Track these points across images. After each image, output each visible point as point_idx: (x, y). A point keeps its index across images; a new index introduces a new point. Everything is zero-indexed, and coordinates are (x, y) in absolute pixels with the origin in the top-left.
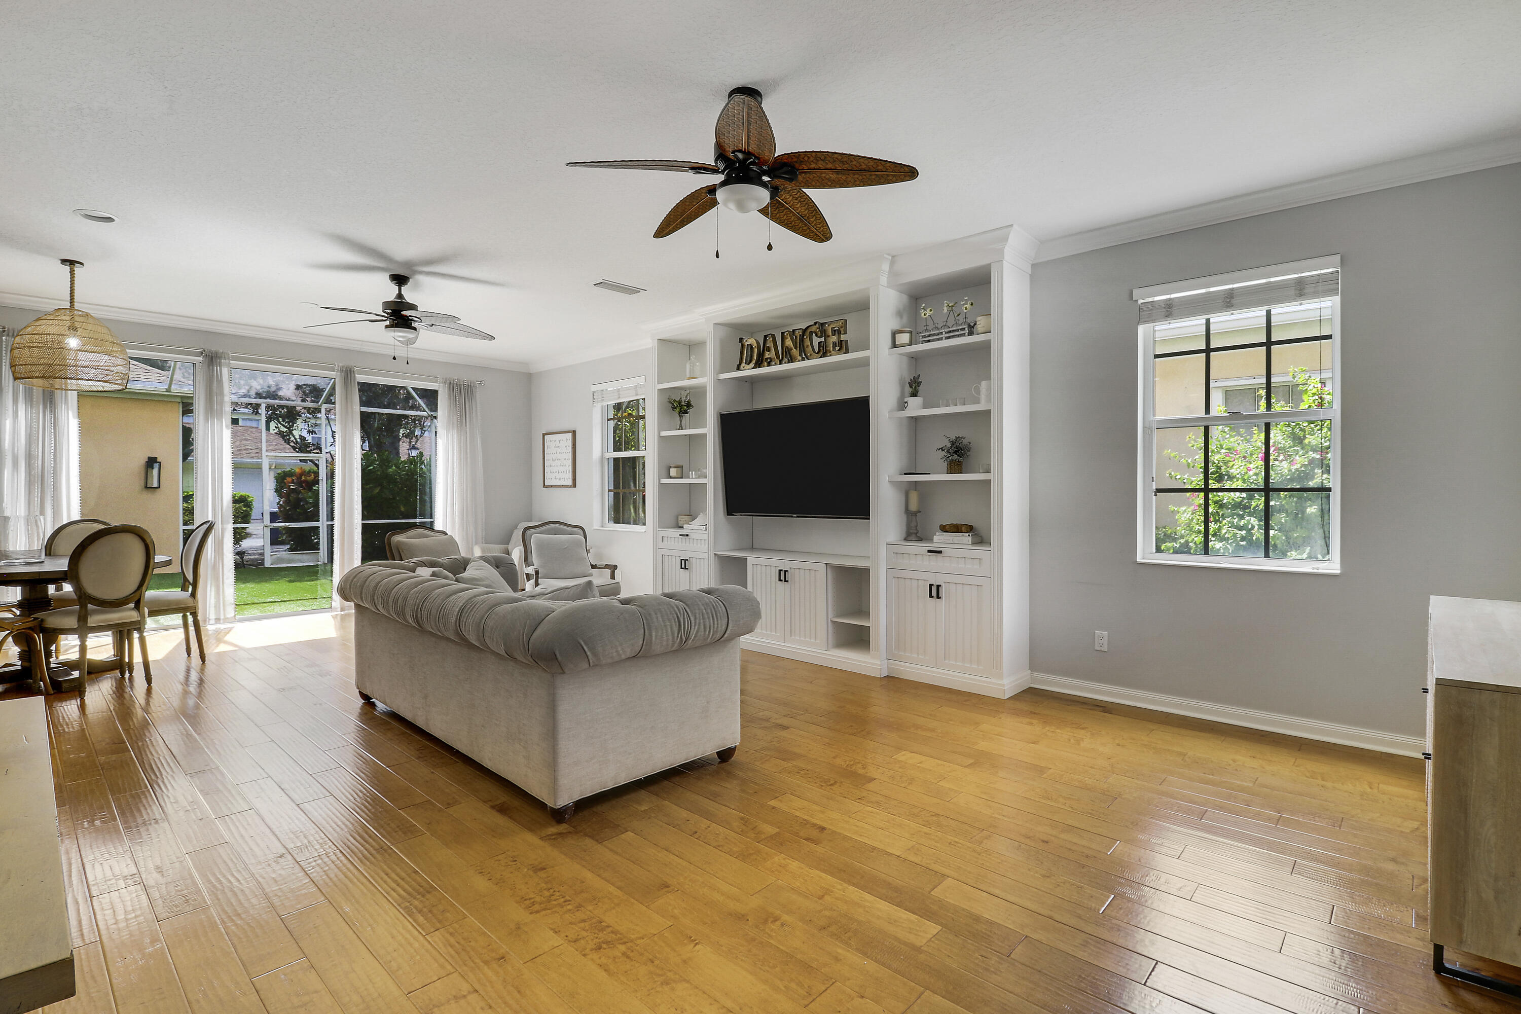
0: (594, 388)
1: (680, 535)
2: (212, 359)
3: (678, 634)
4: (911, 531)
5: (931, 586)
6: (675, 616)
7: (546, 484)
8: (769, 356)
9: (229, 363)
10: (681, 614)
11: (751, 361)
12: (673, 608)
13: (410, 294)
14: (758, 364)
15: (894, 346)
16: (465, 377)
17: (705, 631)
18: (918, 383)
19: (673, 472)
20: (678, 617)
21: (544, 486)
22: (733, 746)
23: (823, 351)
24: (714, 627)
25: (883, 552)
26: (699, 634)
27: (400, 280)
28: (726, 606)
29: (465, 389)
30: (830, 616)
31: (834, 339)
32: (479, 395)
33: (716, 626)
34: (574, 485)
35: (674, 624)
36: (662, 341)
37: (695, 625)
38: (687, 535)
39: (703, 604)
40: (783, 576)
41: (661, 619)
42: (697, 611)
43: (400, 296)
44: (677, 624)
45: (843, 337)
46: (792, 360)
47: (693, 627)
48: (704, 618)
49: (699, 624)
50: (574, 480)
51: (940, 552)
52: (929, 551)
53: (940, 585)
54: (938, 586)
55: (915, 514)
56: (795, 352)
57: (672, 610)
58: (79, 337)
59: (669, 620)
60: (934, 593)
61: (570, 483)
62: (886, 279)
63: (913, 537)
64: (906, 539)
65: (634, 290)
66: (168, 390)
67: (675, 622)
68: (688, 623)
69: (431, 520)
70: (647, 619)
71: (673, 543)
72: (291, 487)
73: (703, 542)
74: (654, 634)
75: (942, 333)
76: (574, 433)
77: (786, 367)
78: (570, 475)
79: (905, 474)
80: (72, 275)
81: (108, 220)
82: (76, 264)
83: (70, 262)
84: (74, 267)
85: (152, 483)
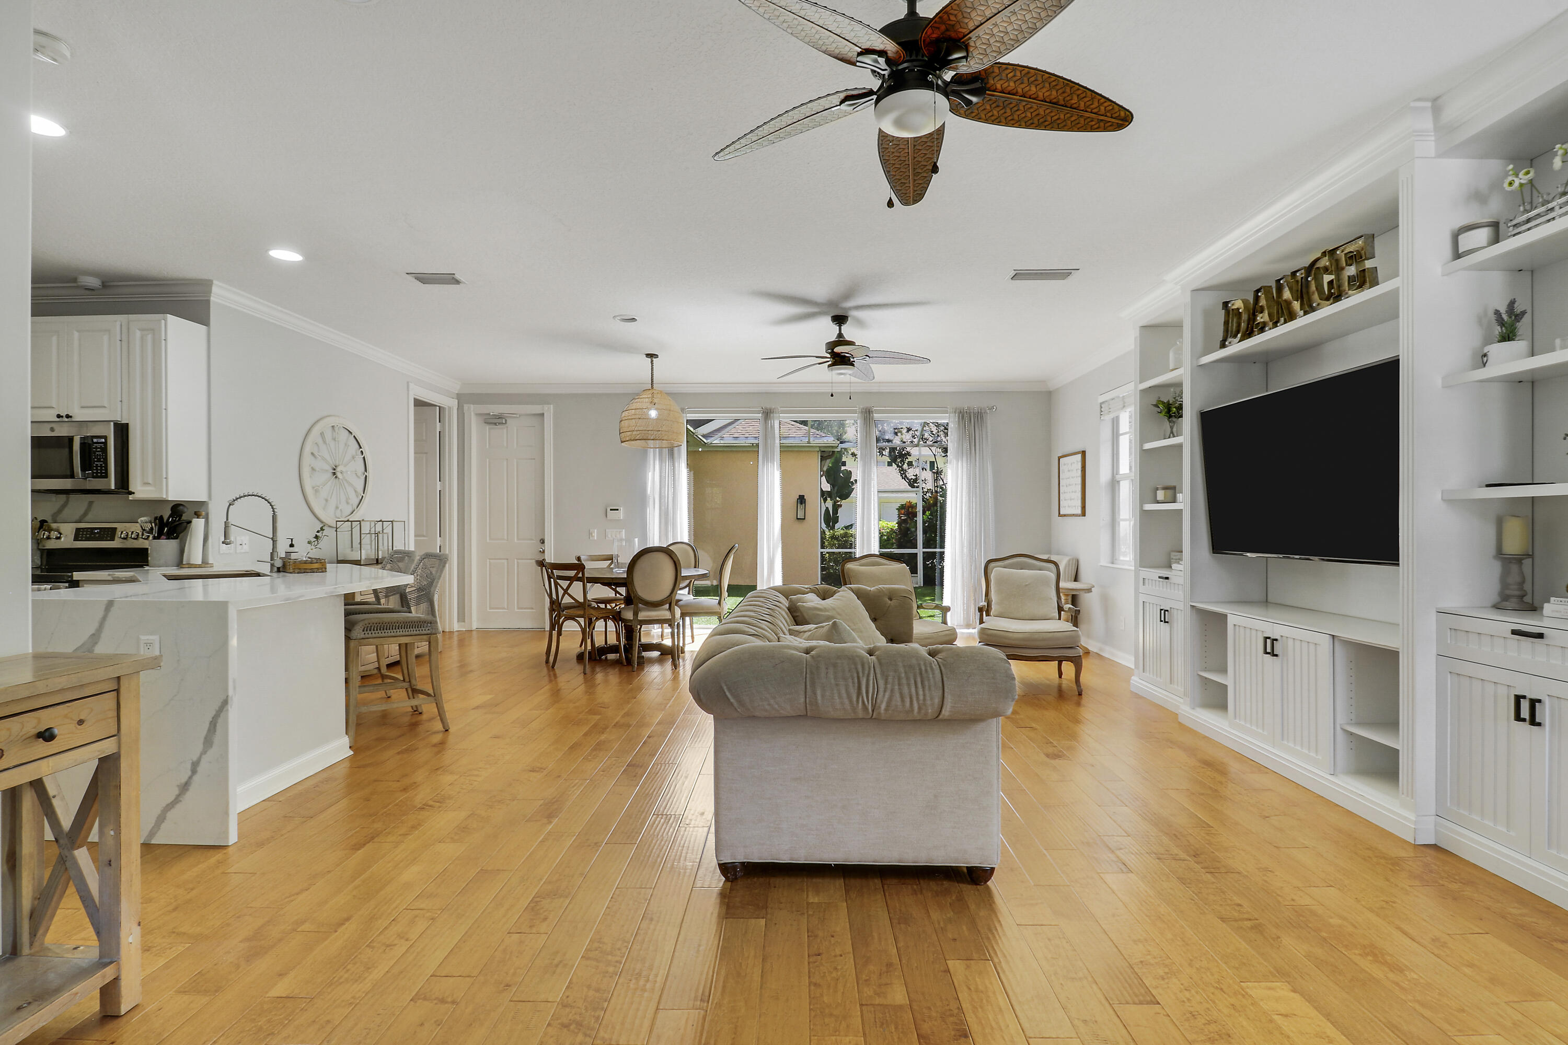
0: (1101, 399)
1: (1160, 577)
2: (767, 414)
3: (858, 698)
4: (1508, 592)
5: (1518, 699)
6: (855, 675)
7: (1061, 513)
8: (1262, 320)
9: (779, 416)
10: (863, 673)
11: (1238, 332)
12: (855, 664)
13: (849, 331)
14: (1249, 334)
15: (1457, 255)
16: (975, 404)
17: (903, 701)
18: (1516, 316)
19: (1161, 495)
20: (858, 678)
21: (1060, 515)
22: (987, 865)
23: (1335, 295)
24: (918, 699)
25: (1428, 625)
26: (893, 703)
27: (840, 320)
28: (943, 673)
29: (975, 416)
30: (1341, 720)
31: (1352, 270)
32: (990, 421)
33: (921, 697)
34: (1084, 514)
35: (851, 684)
36: (1144, 327)
37: (885, 691)
38: (1167, 578)
39: (904, 666)
40: (1271, 647)
41: (832, 677)
42: (891, 673)
43: (840, 335)
44: (856, 685)
45: (1368, 264)
46: (1292, 316)
47: (881, 693)
48: (899, 684)
49: (892, 691)
50: (1084, 507)
51: (1540, 636)
52: (1514, 632)
53: (1539, 701)
54: (1534, 703)
55: (1518, 560)
56: (1296, 305)
57: (853, 666)
58: (656, 409)
59: (845, 679)
60: (1525, 713)
61: (1079, 511)
62: (1433, 143)
63: (1513, 603)
64: (1496, 607)
65: (1063, 273)
66: (809, 442)
67: (853, 683)
68: (874, 686)
69: (942, 550)
70: (812, 673)
71: (1150, 586)
72: (902, 518)
73: (1180, 587)
74: (819, 692)
75: (1552, 209)
76: (1084, 453)
77: (1284, 329)
78: (1079, 503)
79: (1488, 486)
80: (652, 366)
81: (633, 320)
82: (656, 356)
83: (651, 356)
84: (654, 359)
85: (800, 515)
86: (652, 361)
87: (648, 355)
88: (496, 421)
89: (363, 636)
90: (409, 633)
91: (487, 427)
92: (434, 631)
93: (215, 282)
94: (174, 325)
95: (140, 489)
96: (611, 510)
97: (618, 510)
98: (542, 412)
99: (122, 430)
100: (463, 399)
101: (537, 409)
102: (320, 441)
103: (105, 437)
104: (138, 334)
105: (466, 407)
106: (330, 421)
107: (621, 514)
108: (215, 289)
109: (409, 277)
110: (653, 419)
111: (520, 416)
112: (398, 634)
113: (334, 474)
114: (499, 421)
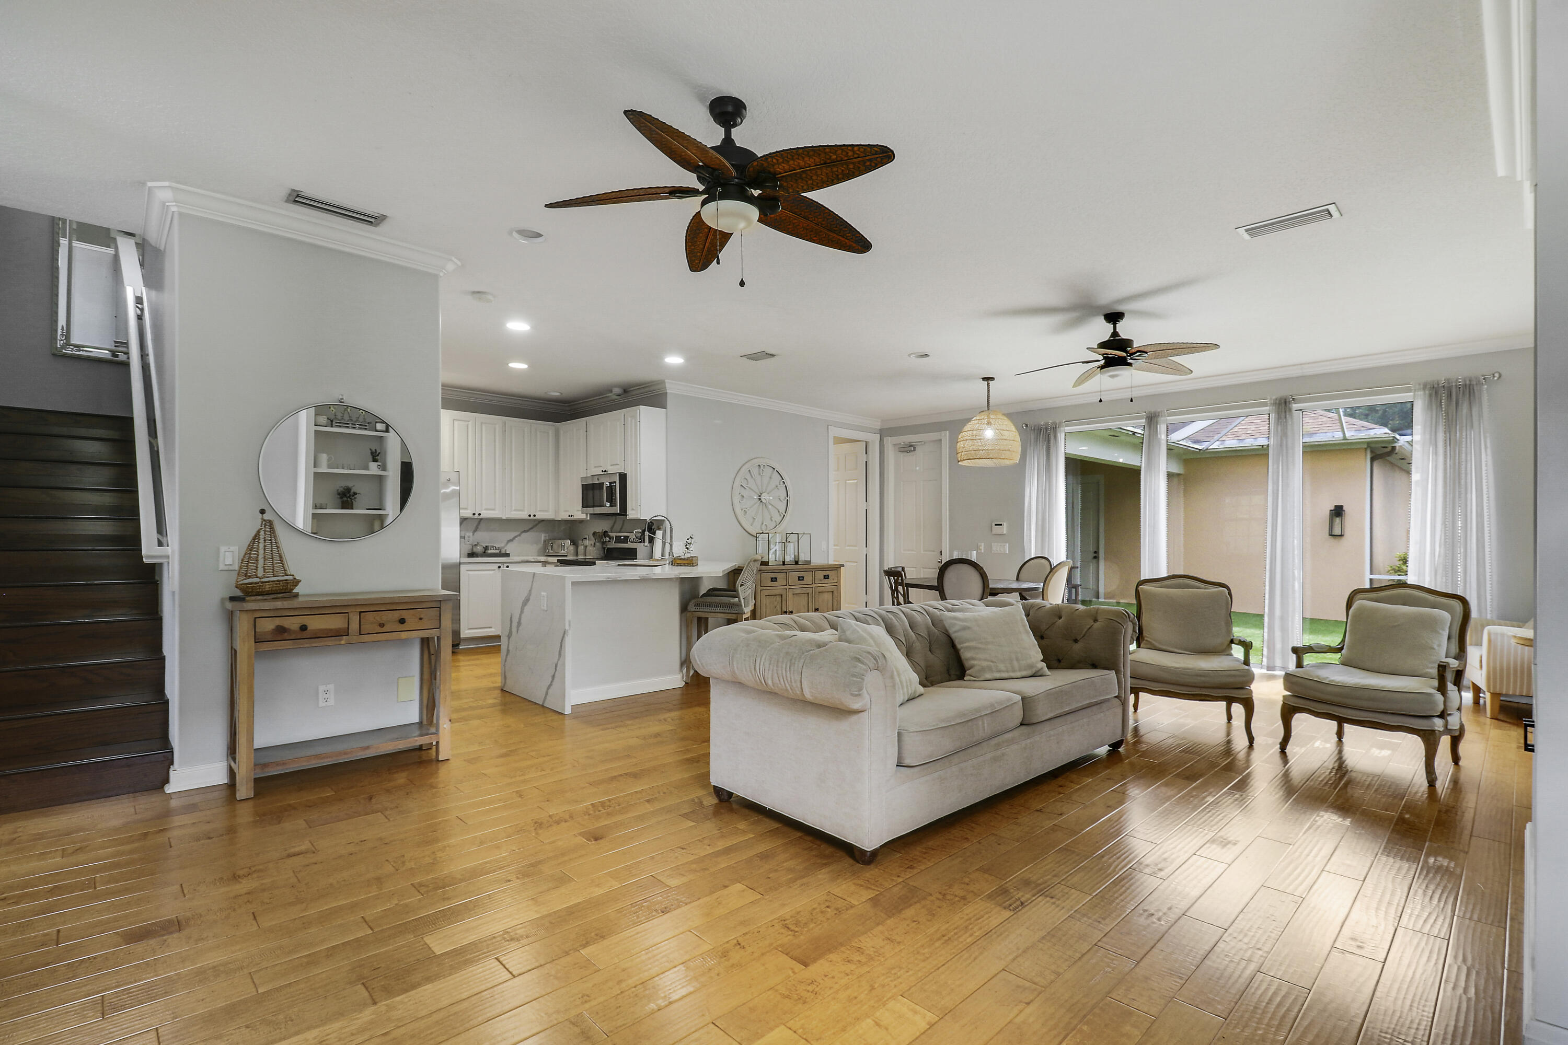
9: (1167, 420)
13: (1125, 329)
27: (1114, 317)
29: (1459, 391)
32: (1486, 395)
43: (1115, 334)
58: (992, 429)
66: (1344, 439)
80: (988, 388)
81: (926, 355)
82: (992, 379)
83: (987, 379)
84: (990, 382)
85: (1337, 531)
86: (988, 384)
87: (984, 379)
88: (909, 448)
89: (694, 610)
90: (724, 611)
91: (902, 455)
92: (740, 612)
93: (666, 381)
94: (645, 412)
95: (631, 514)
96: (996, 525)
97: (1001, 525)
98: (939, 438)
99: (623, 477)
100: (883, 433)
101: (934, 436)
102: (748, 477)
103: (615, 482)
104: (629, 419)
105: (885, 439)
106: (757, 462)
107: (1004, 529)
108: (667, 385)
109: (744, 358)
110: (988, 440)
111: (925, 443)
112: (717, 611)
113: (760, 499)
114: (909, 449)
